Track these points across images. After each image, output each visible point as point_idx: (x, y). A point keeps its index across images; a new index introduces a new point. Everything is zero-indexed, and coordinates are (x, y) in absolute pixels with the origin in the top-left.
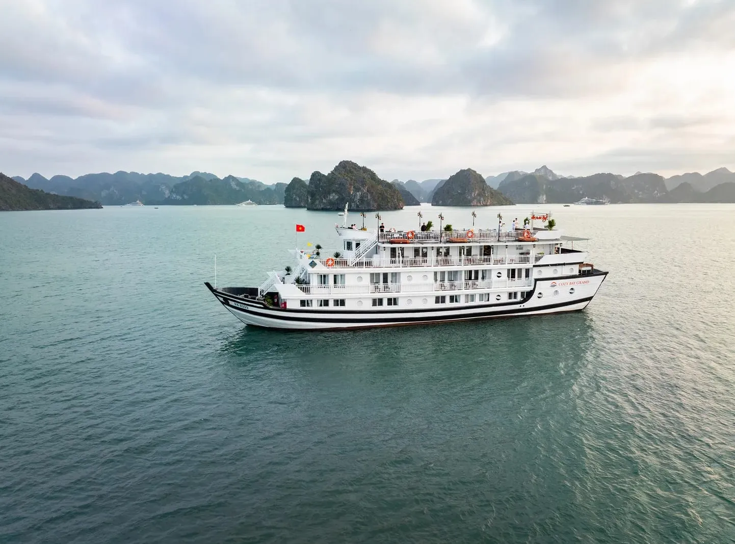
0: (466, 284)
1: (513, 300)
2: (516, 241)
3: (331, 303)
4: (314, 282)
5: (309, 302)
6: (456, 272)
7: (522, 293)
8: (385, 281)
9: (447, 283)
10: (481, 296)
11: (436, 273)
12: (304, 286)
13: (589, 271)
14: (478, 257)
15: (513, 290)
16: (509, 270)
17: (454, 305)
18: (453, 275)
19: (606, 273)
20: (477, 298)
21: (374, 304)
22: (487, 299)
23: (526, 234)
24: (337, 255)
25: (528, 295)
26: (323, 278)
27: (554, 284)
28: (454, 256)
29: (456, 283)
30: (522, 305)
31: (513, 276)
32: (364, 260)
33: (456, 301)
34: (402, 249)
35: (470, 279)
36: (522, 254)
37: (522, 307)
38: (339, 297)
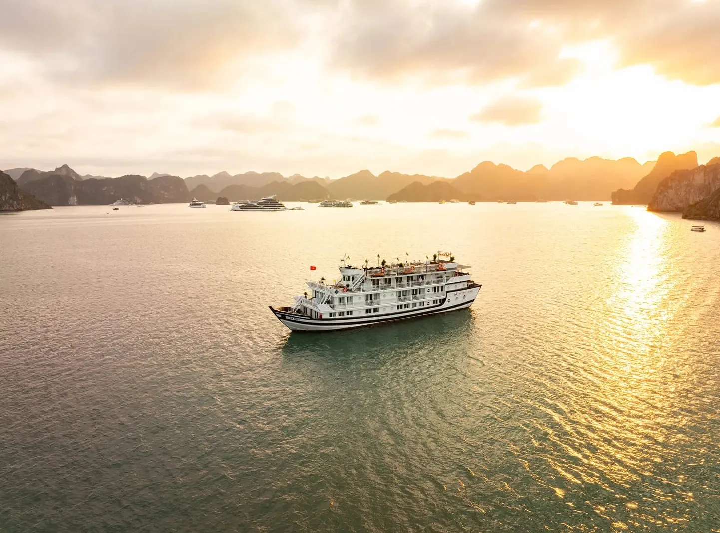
0: (412, 297)
1: (436, 304)
2: (435, 270)
3: (345, 314)
4: (336, 302)
5: (334, 314)
6: (407, 291)
7: (440, 300)
8: (371, 299)
9: (402, 297)
10: (420, 303)
11: (397, 292)
12: (331, 304)
13: (472, 285)
15: (435, 299)
16: (433, 287)
17: (407, 309)
18: (405, 293)
19: (481, 286)
20: (418, 305)
21: (367, 312)
22: (423, 305)
23: (440, 266)
24: (348, 285)
25: (443, 301)
27: (456, 293)
28: (405, 282)
29: (407, 297)
30: (440, 307)
31: (435, 291)
33: (408, 307)
35: (414, 294)
36: (438, 277)
38: (349, 310)
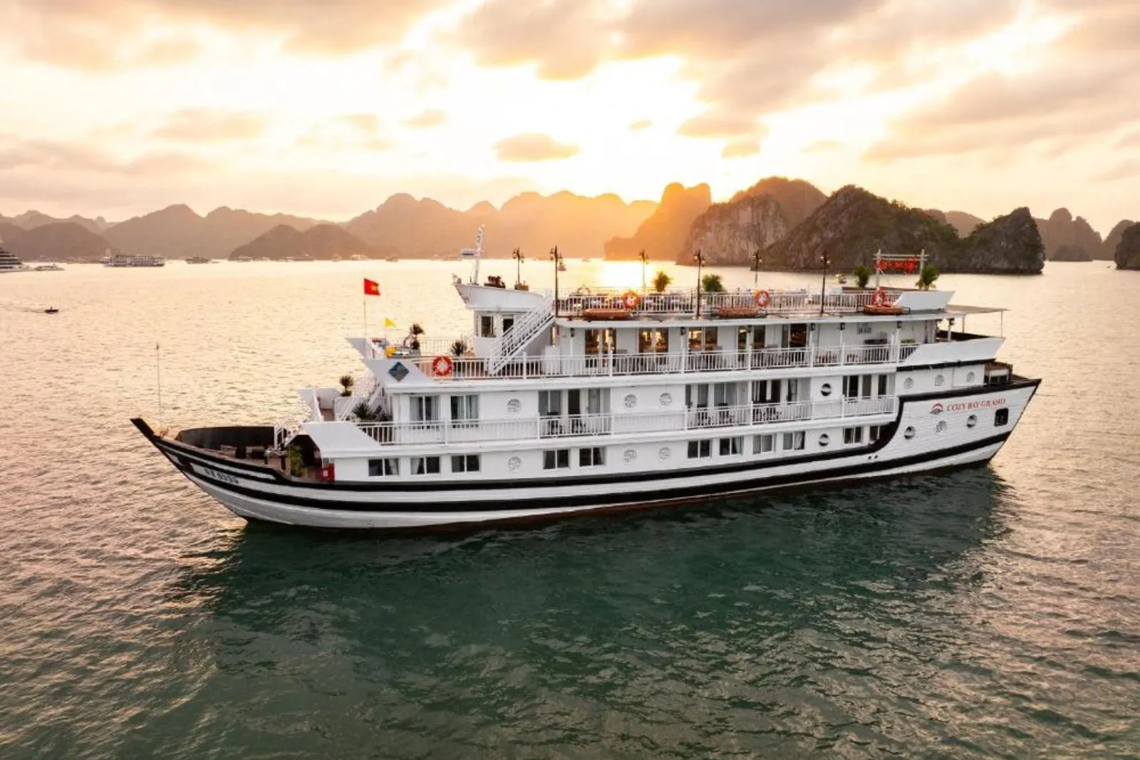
0: (756, 412)
1: (854, 445)
2: (858, 313)
3: (446, 465)
4: (403, 414)
5: (392, 464)
6: (732, 385)
7: (873, 429)
8: (574, 409)
9: (712, 410)
10: (788, 437)
11: (688, 388)
12: (379, 424)
13: (1003, 378)
14: (779, 350)
15: (853, 422)
16: (845, 378)
17: (730, 459)
18: (726, 392)
19: (1036, 383)
20: (780, 442)
21: (549, 464)
22: (799, 444)
23: (878, 298)
24: (459, 348)
25: (885, 434)
26: (425, 406)
27: (938, 407)
28: (727, 349)
29: (734, 410)
30: (873, 455)
31: (854, 393)
32: (525, 359)
33: (734, 451)
34: (613, 333)
35: (762, 399)
36: (869, 342)
37: (873, 460)
38: (465, 449)
